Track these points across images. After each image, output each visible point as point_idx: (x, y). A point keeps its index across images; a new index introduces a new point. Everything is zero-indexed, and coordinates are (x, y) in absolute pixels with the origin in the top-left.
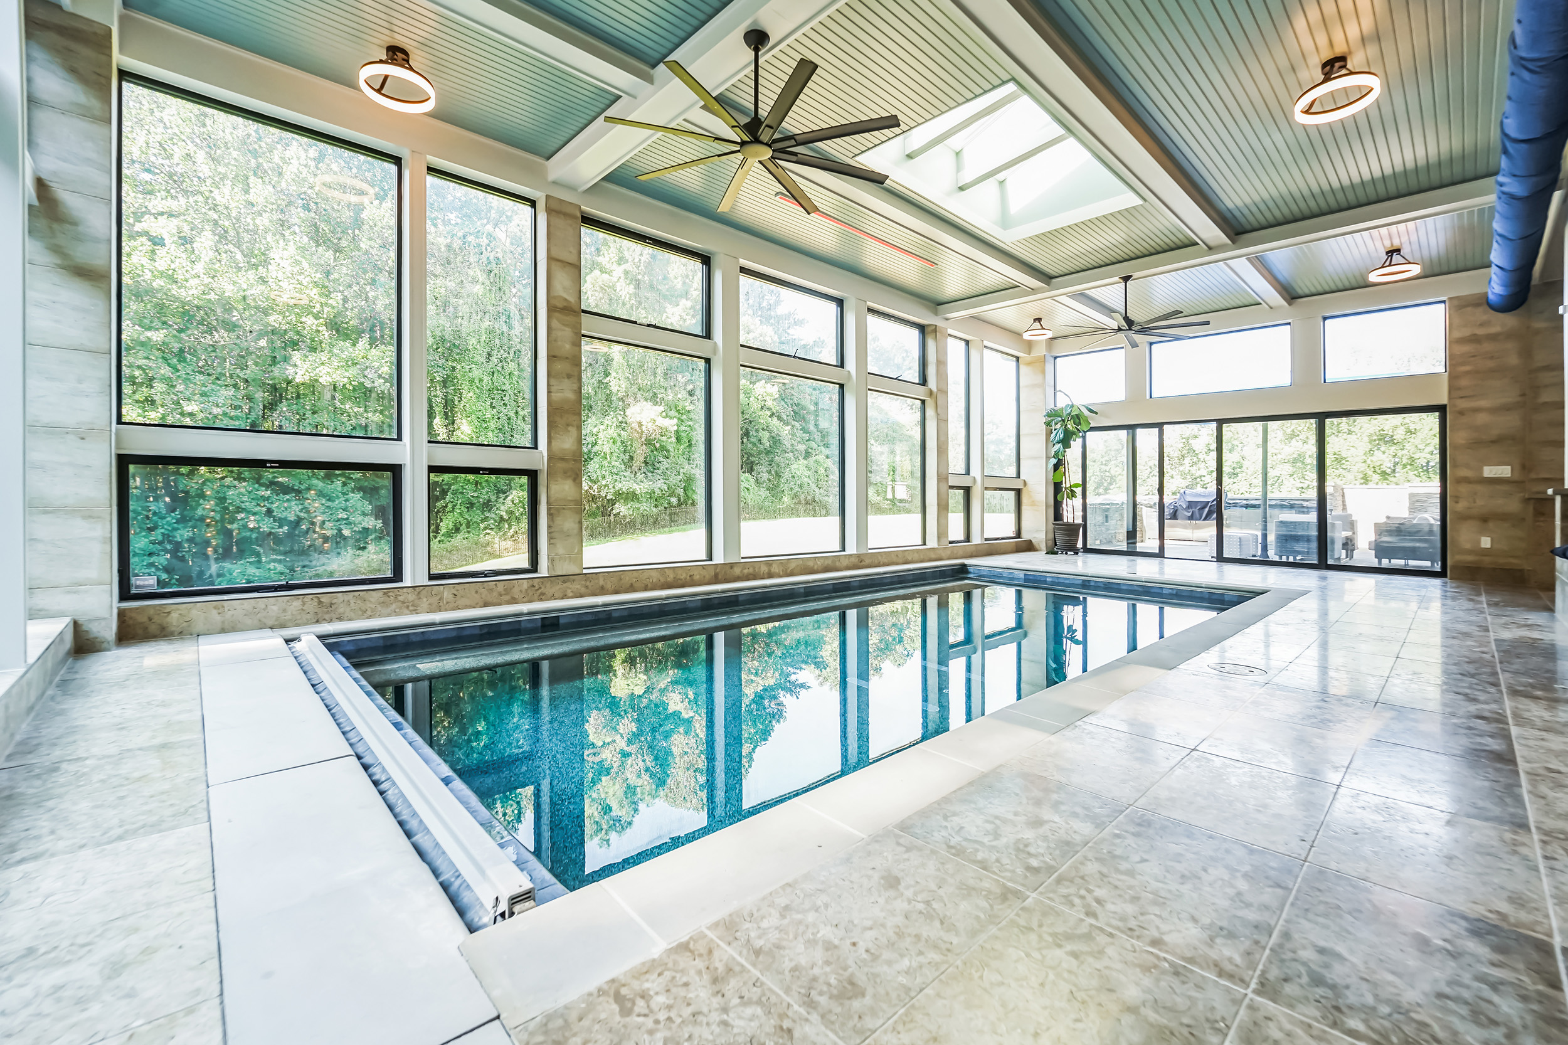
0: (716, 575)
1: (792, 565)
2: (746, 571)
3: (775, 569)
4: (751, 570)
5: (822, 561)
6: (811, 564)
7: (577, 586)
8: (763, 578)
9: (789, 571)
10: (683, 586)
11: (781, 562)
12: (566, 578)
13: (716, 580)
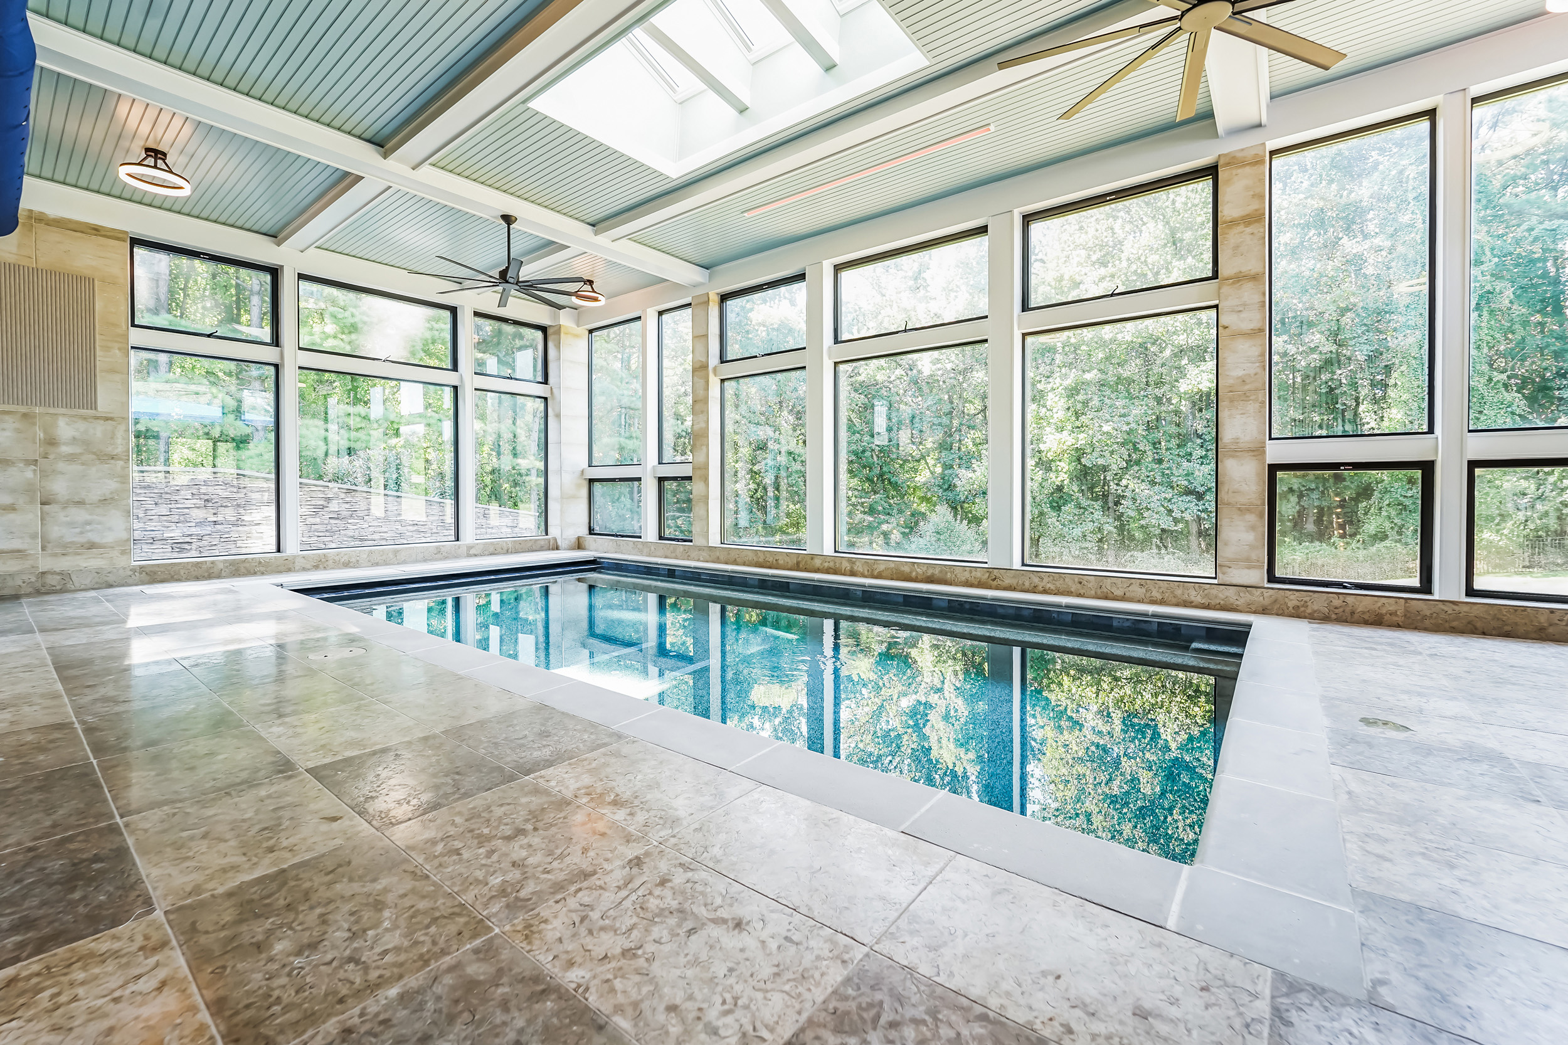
0: (798, 563)
1: (882, 567)
2: (826, 565)
3: (859, 567)
4: (832, 564)
5: (925, 569)
6: (906, 569)
7: (705, 554)
8: (844, 575)
9: (876, 573)
10: (770, 568)
11: (866, 562)
12: (700, 548)
13: (797, 567)
